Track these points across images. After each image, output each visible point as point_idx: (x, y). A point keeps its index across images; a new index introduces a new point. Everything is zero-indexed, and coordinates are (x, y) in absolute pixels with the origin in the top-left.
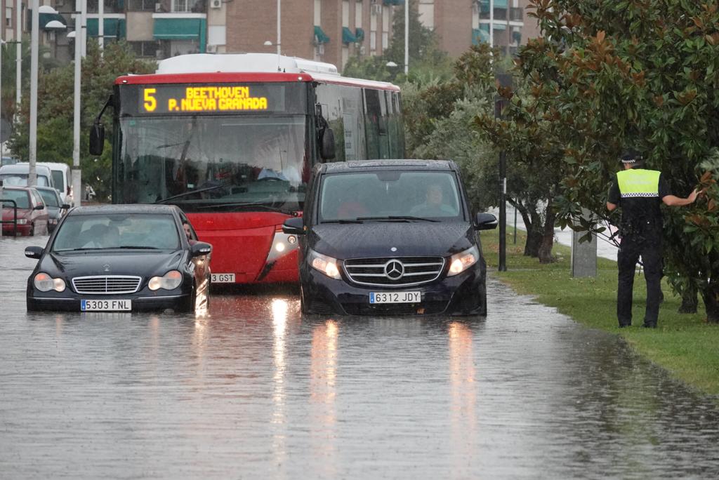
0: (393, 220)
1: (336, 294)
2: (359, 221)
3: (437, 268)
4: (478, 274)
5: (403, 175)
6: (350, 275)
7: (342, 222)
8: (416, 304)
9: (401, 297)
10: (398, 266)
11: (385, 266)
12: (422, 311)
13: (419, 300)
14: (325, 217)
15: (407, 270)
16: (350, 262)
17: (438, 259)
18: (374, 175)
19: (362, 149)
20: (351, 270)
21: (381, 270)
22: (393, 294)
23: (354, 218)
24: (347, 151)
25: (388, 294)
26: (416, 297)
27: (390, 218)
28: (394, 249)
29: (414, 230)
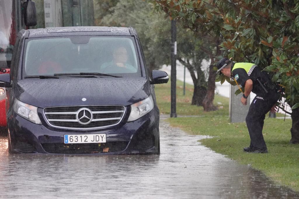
0: (83, 75)
1: (37, 135)
2: (56, 77)
3: (119, 115)
4: (153, 119)
5: (92, 39)
6: (48, 121)
7: (42, 77)
8: (102, 144)
9: (90, 139)
10: (88, 113)
11: (77, 113)
12: (107, 150)
13: (104, 141)
14: (29, 74)
15: (95, 116)
16: (48, 110)
17: (120, 108)
18: (68, 40)
19: (58, 17)
20: (49, 117)
21: (74, 117)
22: (83, 136)
23: (52, 74)
24: (47, 20)
25: (79, 136)
26: (101, 138)
27: (81, 74)
28: (84, 100)
29: (100, 84)
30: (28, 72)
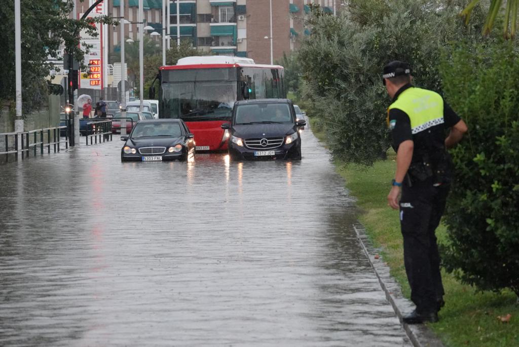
0: (264, 123)
1: (242, 152)
2: (251, 124)
3: (281, 141)
4: (297, 143)
5: (268, 105)
6: (247, 145)
7: (244, 124)
8: (273, 156)
9: (267, 153)
10: (266, 141)
11: (260, 141)
12: (275, 158)
13: (274, 154)
14: (238, 123)
15: (269, 142)
16: (246, 140)
17: (282, 138)
18: (256, 105)
20: (247, 143)
21: (259, 143)
22: (264, 152)
23: (249, 122)
25: (262, 152)
26: (272, 153)
27: (263, 122)
28: (264, 134)
29: (273, 126)
30: (237, 122)
